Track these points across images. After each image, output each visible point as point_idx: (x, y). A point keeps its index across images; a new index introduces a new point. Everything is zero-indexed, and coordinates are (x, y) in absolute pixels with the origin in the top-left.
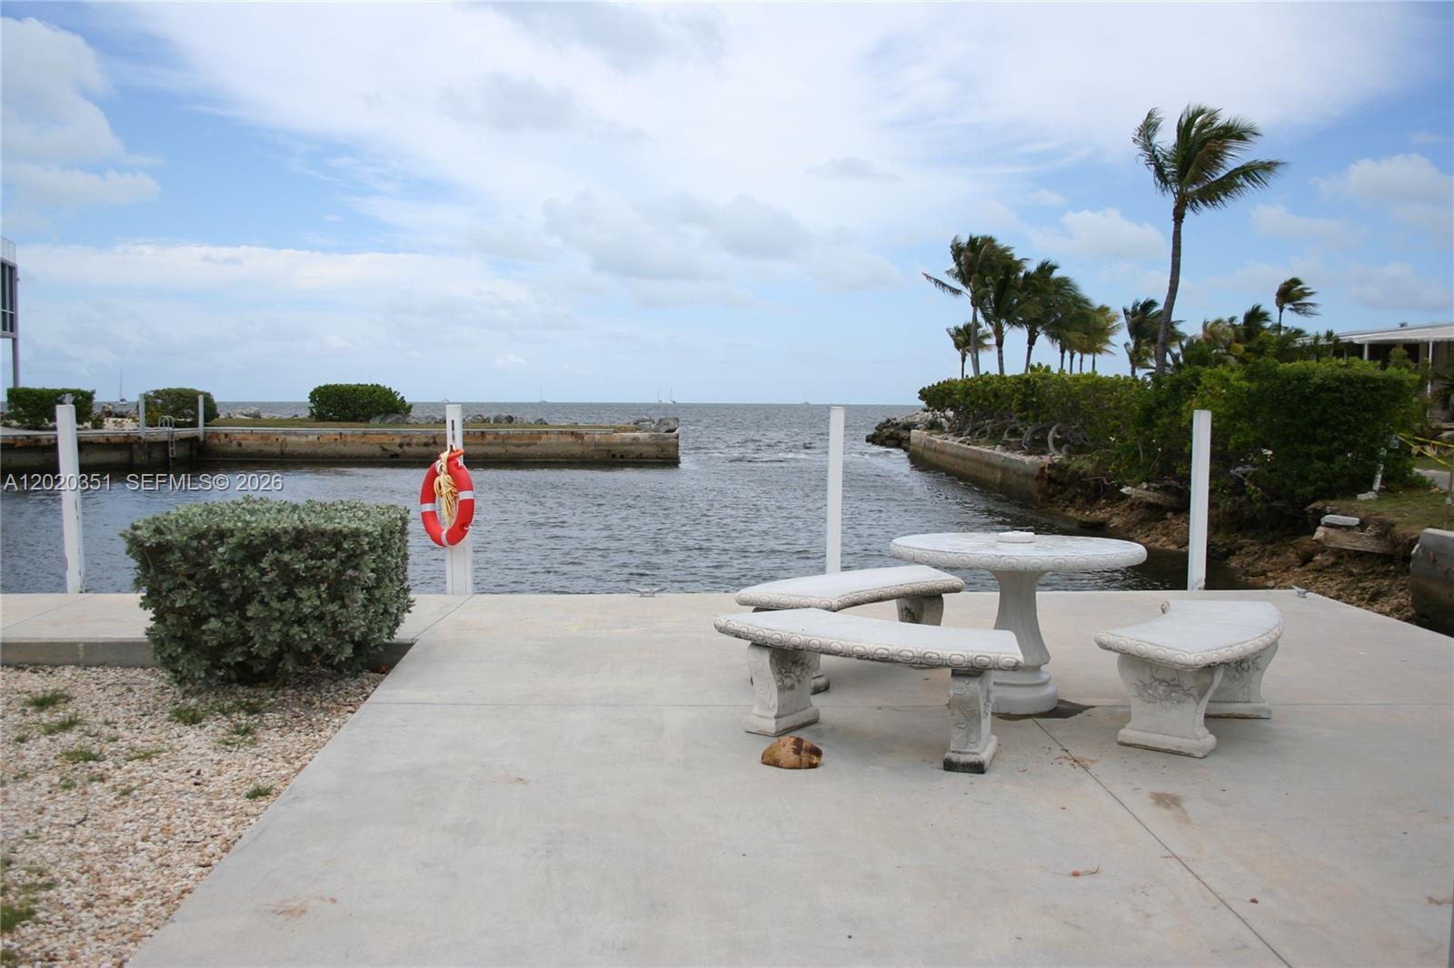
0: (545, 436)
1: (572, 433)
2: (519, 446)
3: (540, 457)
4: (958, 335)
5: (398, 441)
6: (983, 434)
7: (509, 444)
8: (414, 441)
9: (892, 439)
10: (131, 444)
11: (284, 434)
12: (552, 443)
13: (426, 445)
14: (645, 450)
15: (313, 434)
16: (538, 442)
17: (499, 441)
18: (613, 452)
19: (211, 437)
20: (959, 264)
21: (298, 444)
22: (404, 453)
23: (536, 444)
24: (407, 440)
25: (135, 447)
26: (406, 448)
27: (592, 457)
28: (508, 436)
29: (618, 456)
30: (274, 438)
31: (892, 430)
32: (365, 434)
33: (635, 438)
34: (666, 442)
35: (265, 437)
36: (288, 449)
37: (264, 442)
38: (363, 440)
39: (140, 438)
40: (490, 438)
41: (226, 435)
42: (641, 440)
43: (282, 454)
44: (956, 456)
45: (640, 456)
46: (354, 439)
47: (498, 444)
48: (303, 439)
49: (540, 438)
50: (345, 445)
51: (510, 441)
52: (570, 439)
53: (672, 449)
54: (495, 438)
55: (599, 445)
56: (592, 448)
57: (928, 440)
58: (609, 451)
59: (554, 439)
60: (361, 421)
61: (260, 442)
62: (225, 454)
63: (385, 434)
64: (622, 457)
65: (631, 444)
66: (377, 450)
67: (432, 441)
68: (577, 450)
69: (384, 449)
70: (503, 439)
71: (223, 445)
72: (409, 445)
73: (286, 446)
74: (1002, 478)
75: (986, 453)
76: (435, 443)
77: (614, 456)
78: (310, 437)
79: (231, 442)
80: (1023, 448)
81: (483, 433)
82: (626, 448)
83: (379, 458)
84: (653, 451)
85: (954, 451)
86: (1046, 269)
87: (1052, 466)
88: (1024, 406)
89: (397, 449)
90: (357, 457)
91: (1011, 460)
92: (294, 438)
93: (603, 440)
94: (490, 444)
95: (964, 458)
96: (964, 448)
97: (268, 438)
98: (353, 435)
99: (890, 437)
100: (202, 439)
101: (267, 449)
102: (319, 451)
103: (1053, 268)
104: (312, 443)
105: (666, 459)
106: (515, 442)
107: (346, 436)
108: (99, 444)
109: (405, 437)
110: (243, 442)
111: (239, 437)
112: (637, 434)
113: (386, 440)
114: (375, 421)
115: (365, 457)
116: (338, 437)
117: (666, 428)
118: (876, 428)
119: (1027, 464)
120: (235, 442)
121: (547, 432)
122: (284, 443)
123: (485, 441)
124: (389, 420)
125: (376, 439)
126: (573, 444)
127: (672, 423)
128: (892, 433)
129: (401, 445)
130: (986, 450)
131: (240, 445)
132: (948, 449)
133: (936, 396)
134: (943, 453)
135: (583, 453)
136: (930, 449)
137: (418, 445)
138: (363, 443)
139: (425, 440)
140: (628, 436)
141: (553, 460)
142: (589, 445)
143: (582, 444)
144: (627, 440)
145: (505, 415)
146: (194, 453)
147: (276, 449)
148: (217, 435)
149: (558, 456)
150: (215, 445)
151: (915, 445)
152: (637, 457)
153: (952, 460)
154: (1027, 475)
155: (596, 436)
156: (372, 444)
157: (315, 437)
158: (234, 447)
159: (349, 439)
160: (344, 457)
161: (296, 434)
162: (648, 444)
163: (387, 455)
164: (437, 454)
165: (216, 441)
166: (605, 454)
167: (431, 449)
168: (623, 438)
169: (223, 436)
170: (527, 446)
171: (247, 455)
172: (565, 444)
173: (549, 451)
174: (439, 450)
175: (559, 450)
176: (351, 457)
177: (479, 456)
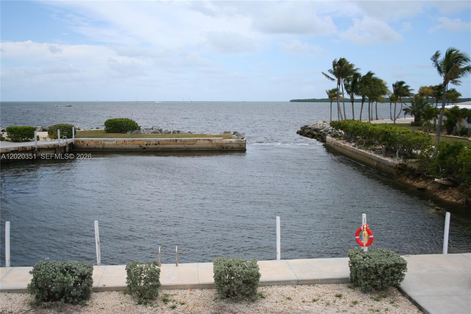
0: (198, 141)
1: (208, 140)
2: (189, 144)
3: (197, 148)
4: (329, 93)
5: (145, 143)
7: (186, 144)
8: (151, 143)
10: (55, 148)
11: (104, 141)
13: (156, 144)
14: (235, 146)
15: (114, 141)
16: (196, 143)
17: (182, 143)
18: (223, 147)
19: (77, 142)
21: (109, 145)
22: (148, 147)
23: (195, 144)
24: (149, 143)
25: (57, 149)
26: (148, 146)
27: (215, 148)
28: (185, 141)
29: (225, 148)
30: (100, 143)
31: (309, 131)
32: (133, 141)
33: (231, 141)
34: (242, 142)
35: (97, 142)
36: (106, 146)
37: (96, 144)
38: (133, 143)
39: (58, 146)
40: (179, 142)
41: (82, 141)
42: (233, 142)
43: (103, 148)
44: (352, 152)
45: (233, 148)
46: (130, 142)
47: (182, 144)
48: (111, 143)
49: (197, 142)
50: (126, 145)
51: (186, 143)
52: (208, 142)
53: (244, 145)
54: (181, 142)
55: (218, 144)
56: (215, 145)
57: (337, 143)
58: (221, 146)
59: (202, 142)
60: (124, 133)
62: (82, 148)
63: (140, 140)
64: (226, 148)
65: (229, 144)
66: (138, 147)
67: (158, 143)
68: (210, 146)
69: (140, 146)
70: (184, 142)
71: (81, 145)
72: (149, 144)
73: (104, 145)
74: (377, 164)
75: (368, 154)
76: (159, 144)
77: (223, 148)
79: (84, 144)
80: (383, 154)
81: (176, 140)
82: (228, 145)
83: (138, 149)
84: (237, 146)
85: (351, 150)
86: (370, 74)
87: (400, 164)
88: (384, 140)
89: (145, 146)
90: (131, 149)
91: (381, 160)
92: (107, 143)
93: (219, 142)
94: (179, 144)
95: (357, 153)
96: (357, 150)
97: (98, 143)
98: (129, 141)
100: (74, 143)
101: (98, 146)
102: (117, 147)
104: (114, 144)
105: (241, 150)
106: (188, 143)
107: (126, 141)
109: (148, 142)
110: (88, 144)
111: (87, 142)
112: (231, 140)
113: (141, 143)
114: (129, 133)
115: (134, 149)
116: (124, 142)
117: (241, 137)
118: (301, 128)
119: (390, 162)
120: (85, 144)
121: (199, 140)
122: (104, 144)
123: (177, 143)
124: (134, 133)
125: (138, 142)
127: (243, 135)
129: (147, 145)
130: (367, 152)
131: (87, 145)
132: (348, 148)
133: (335, 125)
134: (345, 149)
135: (212, 147)
136: (337, 146)
137: (153, 144)
138: (133, 144)
139: (155, 143)
140: (228, 141)
141: (202, 149)
142: (215, 144)
143: (212, 144)
144: (228, 142)
145: (177, 130)
146: (71, 148)
147: (101, 146)
148: (79, 141)
149: (203, 148)
150: (78, 145)
151: (328, 142)
152: (231, 148)
153: (351, 153)
154: (390, 166)
155: (217, 141)
156: (136, 144)
157: (115, 142)
158: (85, 145)
159: (128, 142)
160: (126, 149)
161: (108, 141)
162: (236, 144)
163: (142, 148)
164: (160, 147)
165: (79, 144)
166: (220, 147)
167: (157, 146)
168: (227, 141)
169: (81, 142)
170: (192, 144)
171: (90, 149)
172: (206, 144)
173: (200, 146)
174: (161, 146)
175: (204, 146)
176: (129, 149)
177: (175, 148)
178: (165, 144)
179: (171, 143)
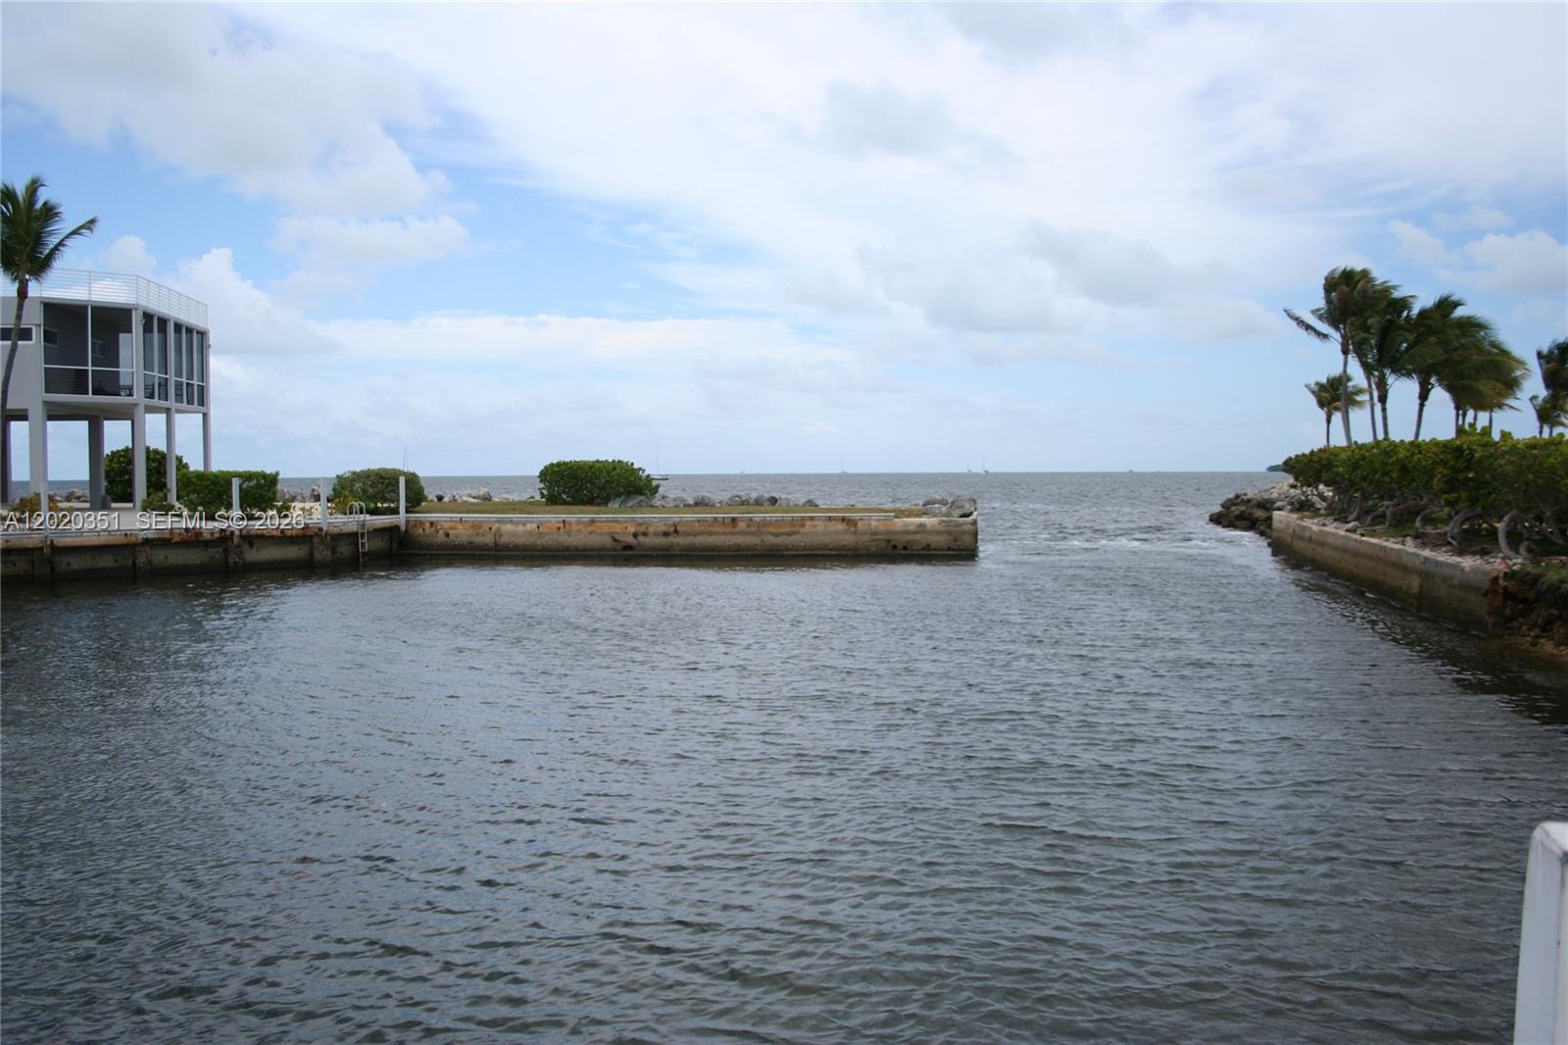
0: (809, 523)
1: (843, 519)
2: (777, 535)
3: (804, 549)
4: (1320, 391)
5: (632, 529)
6: (1380, 518)
7: (766, 533)
8: (651, 530)
9: (1244, 519)
10: (311, 537)
11: (498, 522)
12: (819, 532)
13: (666, 534)
14: (935, 540)
15: (532, 522)
16: (802, 530)
17: (753, 529)
18: (893, 543)
19: (415, 526)
20: (1329, 301)
21: (514, 534)
22: (639, 544)
23: (797, 533)
24: (642, 529)
25: (316, 540)
26: (641, 539)
27: (867, 549)
28: (764, 523)
29: (901, 547)
30: (486, 527)
31: (1243, 508)
32: (593, 521)
33: (921, 525)
34: (959, 529)
35: (477, 525)
36: (504, 540)
37: (475, 532)
38: (590, 529)
39: (321, 529)
40: (742, 526)
41: (432, 523)
42: (929, 527)
43: (496, 546)
44: (1344, 550)
45: (928, 547)
46: (580, 527)
47: (752, 533)
48: (521, 528)
49: (803, 526)
50: (569, 535)
51: (766, 529)
52: (841, 527)
53: (967, 540)
54: (749, 526)
55: (876, 534)
56: (867, 538)
57: (1299, 525)
58: (889, 541)
59: (820, 526)
60: (598, 505)
61: (470, 531)
62: (430, 547)
63: (616, 521)
64: (905, 548)
65: (917, 532)
66: (608, 541)
67: (672, 529)
68: (849, 539)
69: (615, 540)
70: (758, 526)
71: (428, 536)
72: (645, 534)
73: (500, 536)
74: (1421, 586)
75: (1392, 549)
76: (676, 532)
77: (895, 547)
78: (529, 525)
79: (437, 532)
80: (1449, 544)
81: (733, 519)
82: (911, 537)
83: (609, 550)
84: (943, 540)
85: (1340, 543)
86: (1446, 305)
87: (1509, 575)
88: (1452, 485)
89: (630, 540)
90: (584, 550)
91: (1437, 563)
92: (509, 527)
93: (882, 528)
94: (743, 533)
95: (1356, 554)
96: (1356, 540)
97: (480, 527)
98: (579, 523)
99: (1241, 517)
100: (403, 528)
101: (478, 540)
102: (539, 542)
103: (1456, 305)
104: (530, 533)
105: (959, 550)
106: (773, 530)
107: (570, 524)
108: (272, 537)
109: (640, 525)
110: (451, 532)
111: (446, 525)
112: (923, 520)
113: (617, 528)
114: (615, 505)
115: (593, 550)
116: (561, 525)
117: (960, 512)
118: (1223, 506)
119: (1467, 569)
120: (441, 532)
121: (812, 518)
122: (498, 534)
123: (737, 530)
124: (631, 503)
125: (606, 528)
126: (843, 532)
127: (967, 505)
128: (1242, 512)
129: (635, 535)
130: (1391, 544)
131: (447, 535)
132: (1330, 540)
133: (1306, 468)
134: (1322, 544)
135: (857, 543)
136: (1301, 538)
137: (656, 534)
138: (591, 533)
139: (664, 529)
140: (912, 523)
141: (820, 552)
142: (864, 534)
143: (855, 533)
144: (911, 528)
145: (767, 496)
146: (394, 545)
147: (489, 540)
148: (421, 523)
149: (825, 547)
150: (419, 535)
151: (1278, 531)
152: (923, 549)
153: (1336, 556)
154: (1467, 587)
155: (873, 523)
156: (601, 534)
157: (535, 526)
158: (441, 538)
159: (574, 528)
160: (568, 549)
161: (511, 522)
162: (937, 532)
163: (620, 547)
164: (678, 545)
165: (421, 531)
166: (883, 544)
167: (672, 539)
168: (907, 525)
169: (428, 525)
170: (789, 534)
171: (456, 547)
172: (835, 532)
173: (815, 540)
174: (681, 540)
175: (826, 540)
176: (577, 549)
177: (729, 548)
178: (695, 535)
179: (716, 529)
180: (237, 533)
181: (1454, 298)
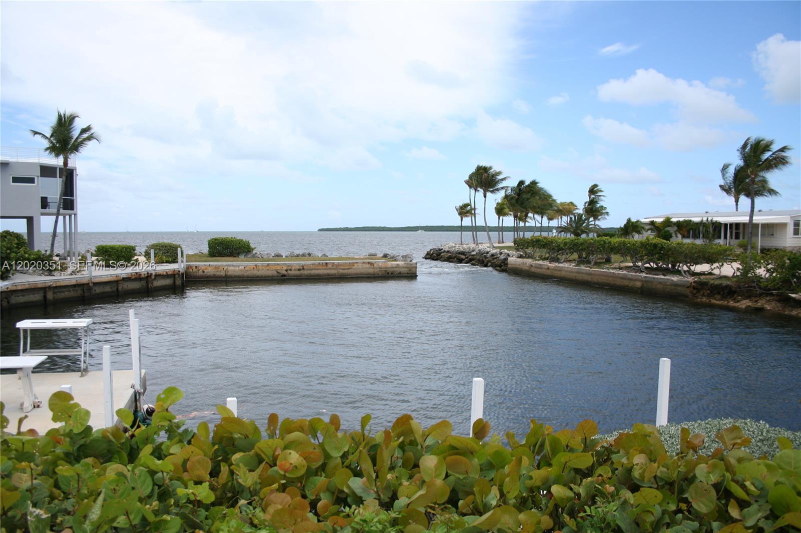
0: (356, 265)
1: (369, 263)
2: (344, 269)
3: (354, 275)
4: (459, 209)
5: (285, 268)
8: (293, 268)
11: (227, 266)
13: (299, 270)
14: (402, 270)
16: (353, 267)
17: (335, 267)
21: (234, 271)
22: (288, 274)
24: (289, 268)
26: (289, 272)
27: (378, 274)
28: (339, 265)
29: (390, 273)
30: (221, 268)
32: (268, 265)
33: (398, 265)
34: (411, 266)
35: (217, 267)
36: (229, 273)
37: (217, 270)
38: (267, 268)
40: (330, 266)
41: (196, 267)
42: (400, 265)
43: (226, 276)
45: (400, 273)
46: (263, 267)
47: (334, 269)
48: (237, 268)
50: (258, 271)
51: (340, 267)
52: (368, 266)
53: (414, 269)
54: (333, 266)
55: (381, 268)
56: (378, 270)
57: (536, 263)
58: (386, 271)
59: (360, 266)
61: (214, 270)
62: (196, 277)
63: (278, 265)
64: (392, 274)
65: (396, 267)
66: (275, 273)
68: (371, 271)
69: (278, 273)
70: (337, 266)
71: (196, 272)
72: (291, 270)
73: (228, 272)
76: (303, 269)
77: (388, 273)
78: (240, 267)
79: (199, 270)
81: (326, 263)
82: (394, 269)
83: (275, 277)
84: (406, 270)
85: (571, 270)
87: (694, 282)
89: (285, 273)
90: (265, 277)
92: (232, 268)
93: (383, 266)
94: (330, 269)
97: (219, 268)
100: (182, 270)
101: (218, 274)
102: (245, 274)
104: (242, 270)
105: (411, 275)
106: (342, 267)
107: (259, 266)
109: (288, 266)
111: (203, 268)
112: (398, 263)
113: (279, 268)
114: (242, 257)
115: (269, 277)
116: (255, 267)
117: (409, 259)
120: (201, 271)
121: (357, 262)
122: (227, 271)
123: (328, 267)
125: (274, 267)
126: (369, 268)
129: (286, 270)
131: (204, 272)
132: (566, 269)
134: (560, 271)
135: (374, 272)
136: (540, 268)
137: (295, 270)
138: (268, 270)
139: (298, 268)
140: (394, 264)
142: (377, 268)
143: (373, 268)
144: (394, 266)
147: (223, 274)
148: (191, 267)
149: (362, 274)
150: (190, 272)
155: (380, 264)
156: (272, 270)
157: (243, 267)
158: (200, 273)
159: (261, 268)
160: (258, 277)
161: (232, 266)
162: (403, 267)
163: (280, 275)
164: (304, 274)
165: (191, 270)
166: (383, 272)
167: (302, 272)
168: (392, 265)
169: (194, 267)
170: (348, 269)
171: (208, 277)
173: (359, 271)
174: (306, 272)
175: (363, 271)
176: (262, 277)
177: (325, 275)
178: (311, 270)
179: (320, 267)
180: (154, 274)
181: (537, 181)
